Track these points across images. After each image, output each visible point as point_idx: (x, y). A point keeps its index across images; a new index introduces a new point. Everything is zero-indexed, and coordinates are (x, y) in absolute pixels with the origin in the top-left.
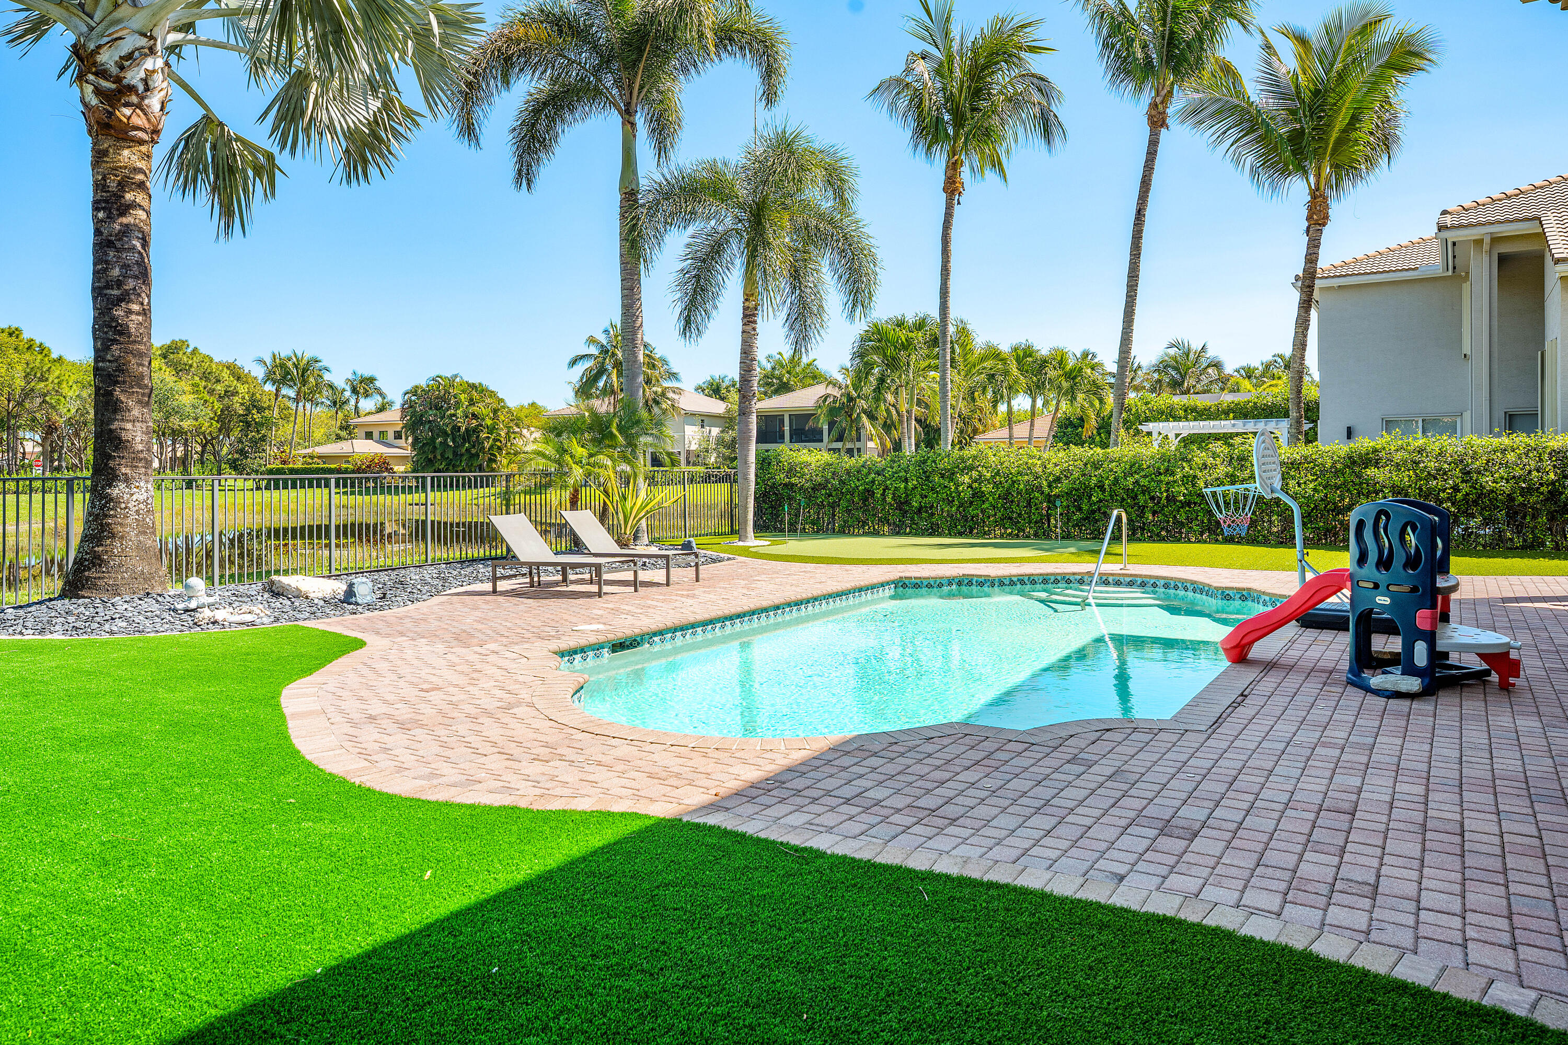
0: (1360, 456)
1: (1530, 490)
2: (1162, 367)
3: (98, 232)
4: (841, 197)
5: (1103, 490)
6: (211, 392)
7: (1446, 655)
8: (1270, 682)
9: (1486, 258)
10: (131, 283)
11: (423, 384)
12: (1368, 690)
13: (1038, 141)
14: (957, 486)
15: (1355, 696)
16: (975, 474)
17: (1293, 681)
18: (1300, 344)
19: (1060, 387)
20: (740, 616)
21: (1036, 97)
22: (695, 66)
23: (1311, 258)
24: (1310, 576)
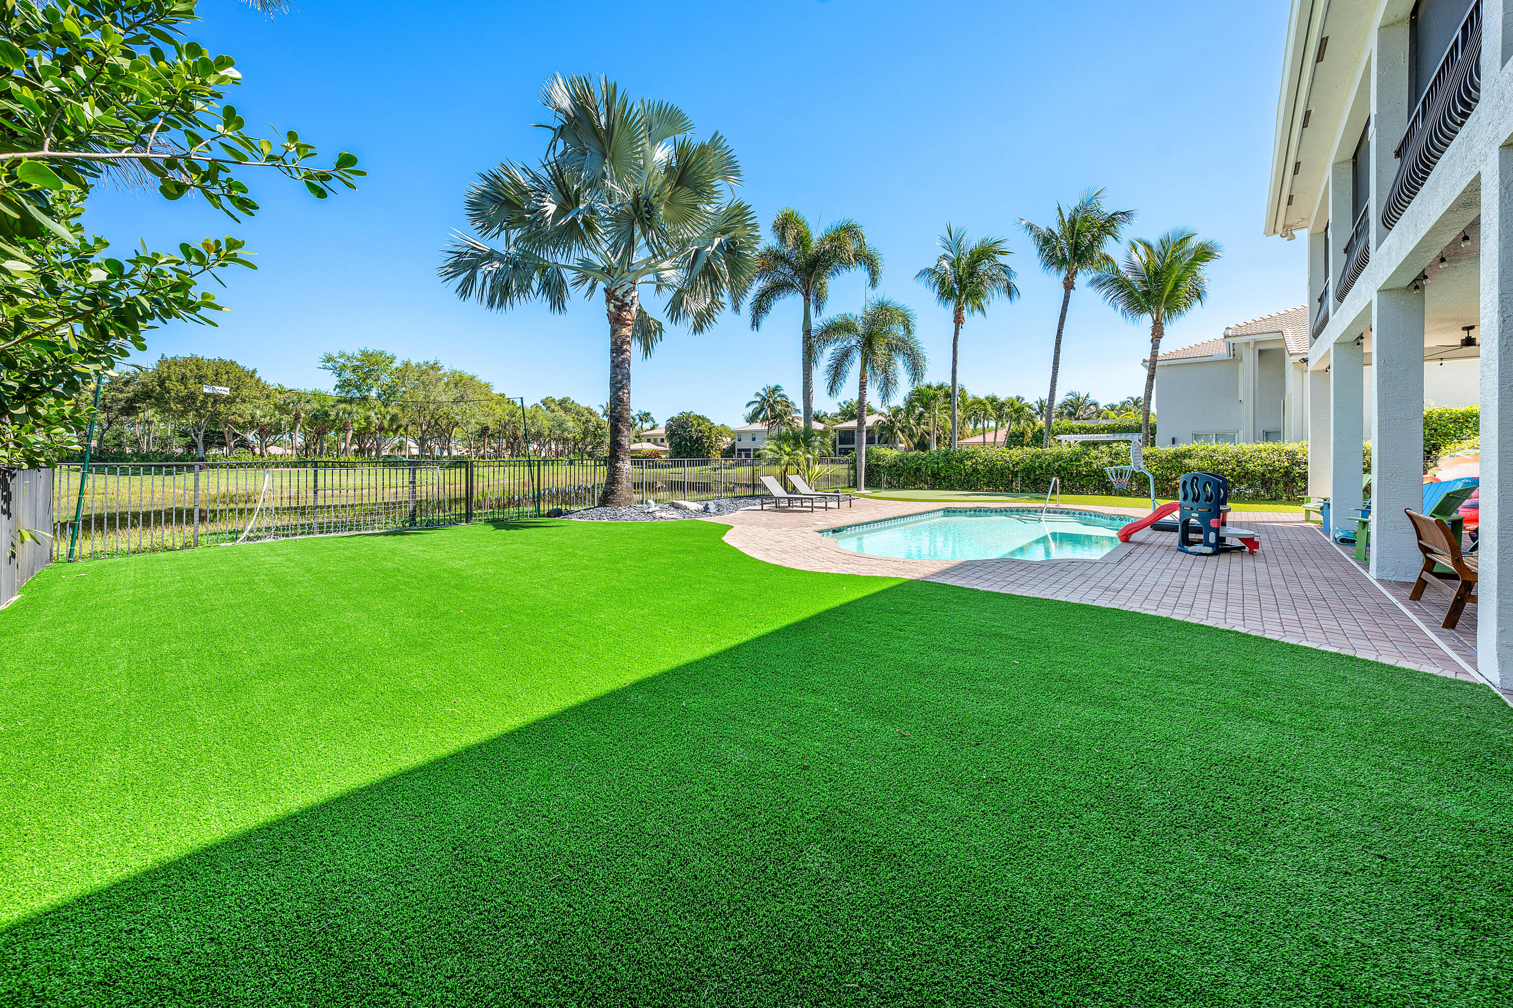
0: (1181, 453)
1: (1274, 471)
2: (1064, 405)
3: (612, 362)
4: (908, 328)
5: (1042, 469)
6: (580, 421)
7: (1224, 539)
8: (1141, 549)
9: (1251, 352)
10: (625, 381)
11: (676, 416)
12: (1187, 552)
13: (1005, 296)
14: (964, 466)
15: (1182, 555)
16: (974, 461)
17: (1152, 549)
18: (1148, 397)
19: (1011, 417)
20: (880, 521)
21: (1005, 277)
22: (837, 271)
23: (1154, 354)
24: (1157, 507)
